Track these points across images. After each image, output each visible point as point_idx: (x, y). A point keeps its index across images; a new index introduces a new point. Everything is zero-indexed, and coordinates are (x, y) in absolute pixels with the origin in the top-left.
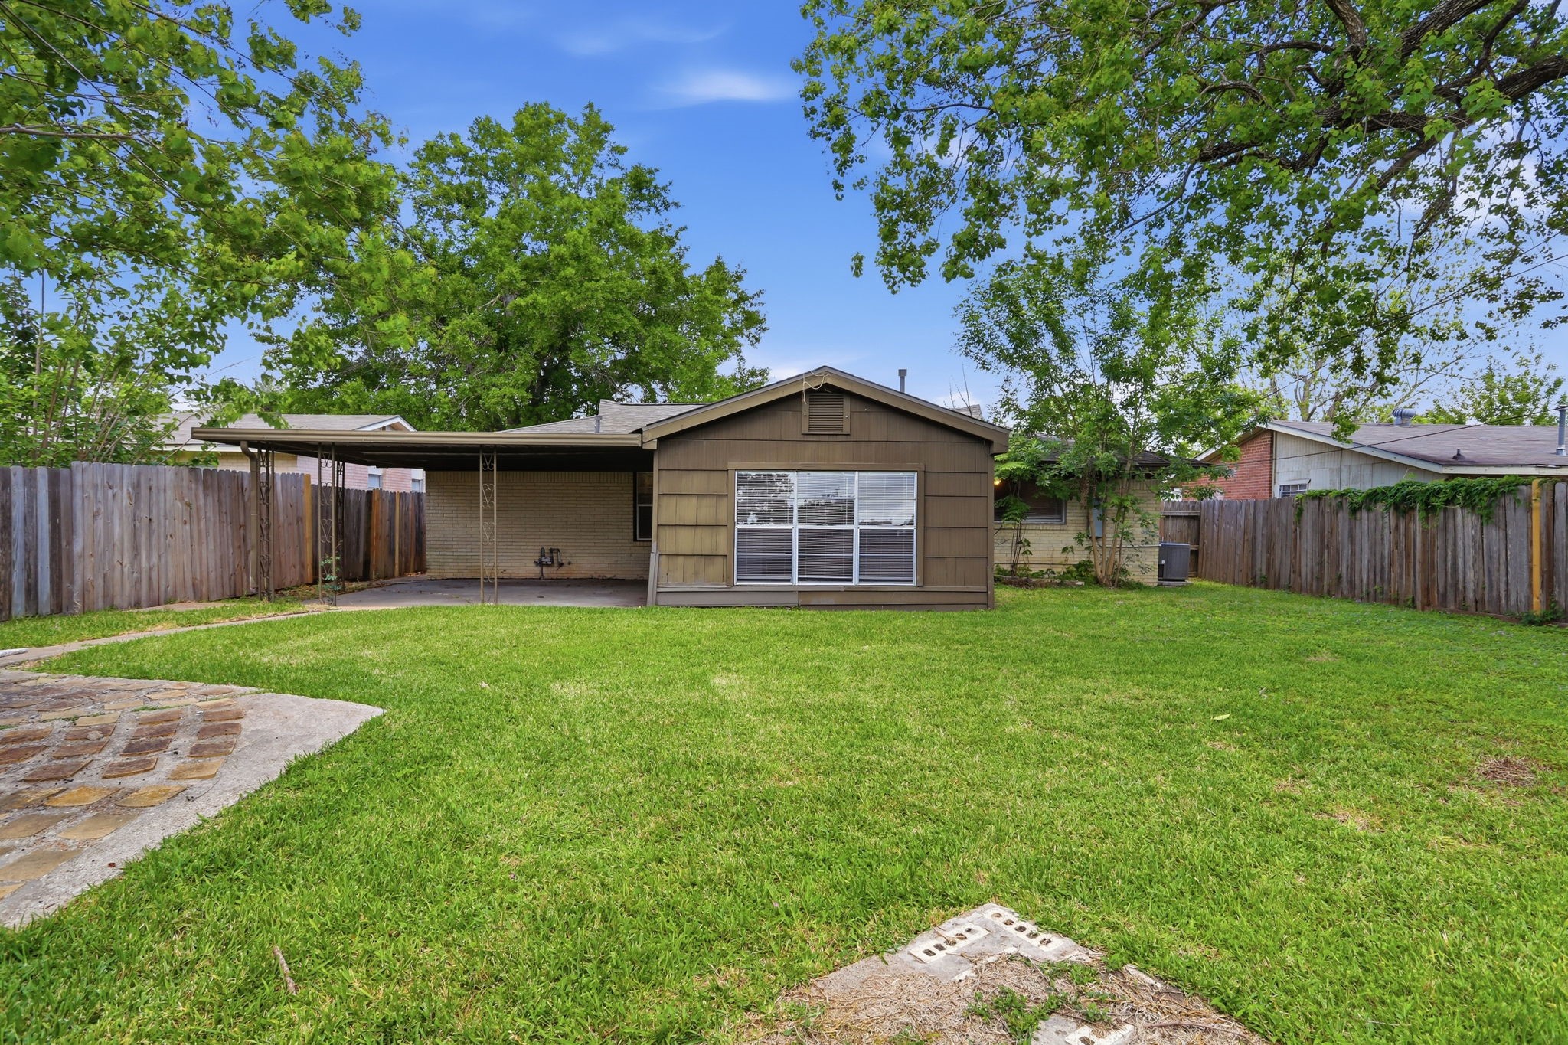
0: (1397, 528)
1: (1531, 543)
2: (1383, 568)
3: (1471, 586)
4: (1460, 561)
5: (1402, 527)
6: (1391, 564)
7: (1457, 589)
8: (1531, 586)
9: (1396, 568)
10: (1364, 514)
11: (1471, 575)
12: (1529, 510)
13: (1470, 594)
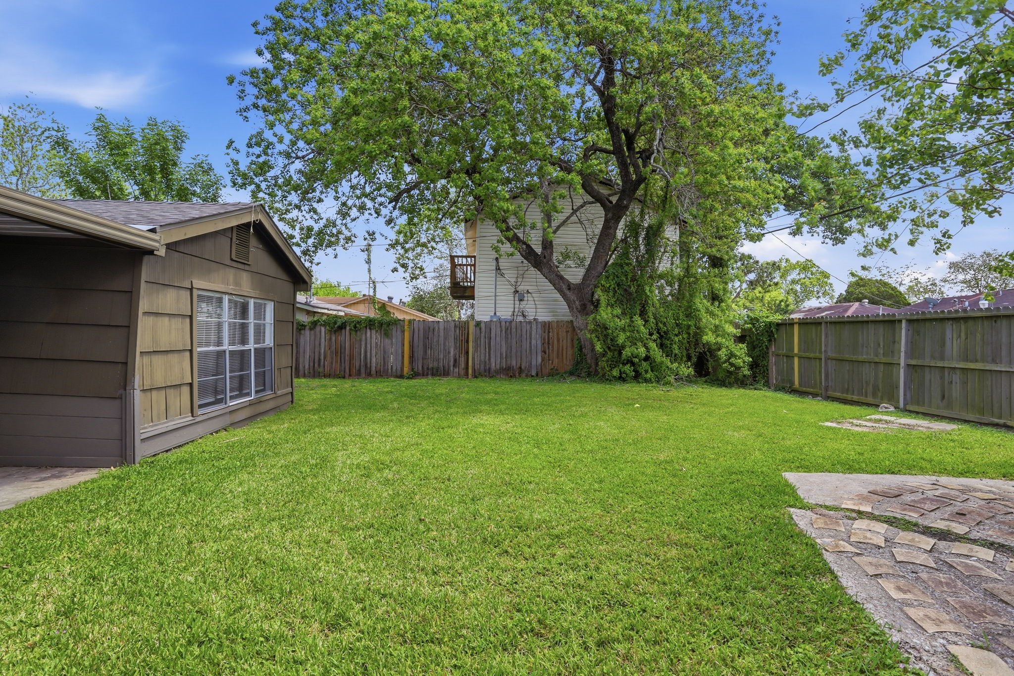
0: (330, 339)
1: (403, 345)
2: (320, 360)
3: (374, 365)
4: (368, 354)
5: (333, 338)
6: (325, 358)
7: (366, 365)
8: (403, 363)
9: (328, 358)
10: (307, 332)
11: (374, 360)
12: (403, 332)
13: (373, 369)
